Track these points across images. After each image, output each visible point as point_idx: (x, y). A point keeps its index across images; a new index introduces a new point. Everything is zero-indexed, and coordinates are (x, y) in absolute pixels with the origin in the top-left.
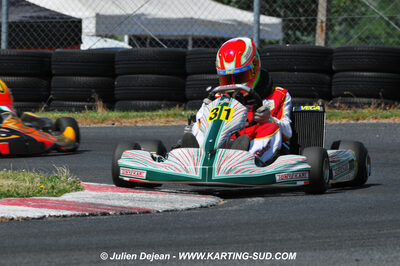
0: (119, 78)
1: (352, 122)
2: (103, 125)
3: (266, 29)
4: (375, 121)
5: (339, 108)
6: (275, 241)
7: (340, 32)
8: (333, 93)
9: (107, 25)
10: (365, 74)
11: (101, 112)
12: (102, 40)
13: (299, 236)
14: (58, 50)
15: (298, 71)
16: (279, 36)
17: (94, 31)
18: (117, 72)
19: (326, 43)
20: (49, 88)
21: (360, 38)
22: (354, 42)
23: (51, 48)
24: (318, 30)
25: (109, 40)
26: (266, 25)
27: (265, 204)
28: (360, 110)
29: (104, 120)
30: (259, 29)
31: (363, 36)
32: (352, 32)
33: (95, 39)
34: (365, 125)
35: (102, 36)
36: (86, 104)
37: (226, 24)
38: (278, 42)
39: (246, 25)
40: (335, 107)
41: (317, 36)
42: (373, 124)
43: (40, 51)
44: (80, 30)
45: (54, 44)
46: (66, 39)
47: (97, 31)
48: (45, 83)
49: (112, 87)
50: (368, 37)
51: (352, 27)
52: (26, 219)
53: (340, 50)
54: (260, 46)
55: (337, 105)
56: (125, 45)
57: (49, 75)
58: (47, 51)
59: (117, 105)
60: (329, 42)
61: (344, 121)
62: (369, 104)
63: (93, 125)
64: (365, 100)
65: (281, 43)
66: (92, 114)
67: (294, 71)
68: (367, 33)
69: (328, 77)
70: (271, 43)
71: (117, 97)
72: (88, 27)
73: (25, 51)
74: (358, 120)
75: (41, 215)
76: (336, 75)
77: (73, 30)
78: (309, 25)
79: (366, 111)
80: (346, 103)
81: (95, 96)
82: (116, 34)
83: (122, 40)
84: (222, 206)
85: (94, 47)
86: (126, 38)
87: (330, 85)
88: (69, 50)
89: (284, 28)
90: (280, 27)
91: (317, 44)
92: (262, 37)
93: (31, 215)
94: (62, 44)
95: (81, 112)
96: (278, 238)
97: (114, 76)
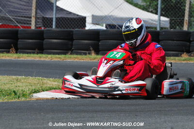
0: (101, 41)
2: (94, 61)
3: (163, 22)
5: (193, 56)
6: (165, 111)
8: (191, 50)
9: (96, 20)
11: (93, 55)
12: (94, 26)
13: (176, 109)
14: (76, 29)
15: (176, 40)
16: (168, 25)
17: (91, 22)
18: (100, 39)
19: (188, 29)
20: (72, 45)
23: (73, 29)
24: (185, 24)
25: (97, 26)
26: (163, 21)
29: (94, 59)
30: (160, 23)
33: (92, 25)
35: (94, 24)
36: (87, 52)
38: (167, 28)
39: (154, 21)
40: (191, 56)
41: (184, 26)
43: (69, 29)
44: (85, 21)
45: (75, 27)
46: (79, 25)
47: (92, 21)
48: (70, 43)
49: (98, 45)
52: (62, 99)
54: (160, 30)
56: (104, 28)
57: (72, 39)
58: (72, 29)
59: (100, 53)
63: (90, 61)
65: (169, 29)
66: (90, 56)
67: (174, 40)
70: (165, 28)
71: (100, 49)
72: (89, 20)
73: (63, 29)
75: (69, 97)
76: (192, 43)
77: (82, 21)
78: (181, 21)
81: (91, 49)
82: (100, 23)
83: (103, 26)
85: (91, 28)
86: (104, 25)
87: (190, 46)
88: (81, 29)
89: (170, 23)
90: (169, 22)
91: (184, 30)
92: (161, 26)
93: (64, 97)
94: (78, 27)
95: (85, 55)
97: (99, 41)
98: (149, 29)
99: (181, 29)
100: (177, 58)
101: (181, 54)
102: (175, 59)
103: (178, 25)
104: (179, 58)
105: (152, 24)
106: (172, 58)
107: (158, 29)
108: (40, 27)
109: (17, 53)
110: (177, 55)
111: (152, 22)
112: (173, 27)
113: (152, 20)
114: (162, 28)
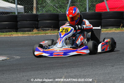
1: (44, 35)
4: (51, 34)
5: (41, 31)
7: (40, 10)
8: (39, 27)
10: (47, 21)
15: (29, 21)
16: (23, 11)
19: (36, 13)
21: (46, 11)
22: (44, 12)
24: (34, 9)
26: (19, 8)
27: (21, 58)
28: (46, 31)
30: (17, 10)
31: (47, 11)
32: (43, 9)
34: (48, 35)
37: (8, 8)
39: (13, 8)
40: (39, 31)
41: (34, 11)
42: (50, 35)
50: (48, 11)
51: (43, 8)
53: (40, 15)
54: (18, 14)
55: (40, 30)
60: (37, 12)
61: (42, 35)
62: (49, 30)
64: (48, 28)
65: (24, 13)
67: (27, 21)
68: (48, 10)
69: (37, 22)
74: (46, 34)
76: (39, 22)
78: (31, 8)
79: (48, 32)
80: (43, 29)
84: (8, 60)
87: (38, 24)
89: (24, 9)
91: (34, 13)
96: (24, 68)
98: (10, 14)
99: (32, 13)
100: (30, 33)
101: (33, 30)
102: (29, 34)
103: (29, 10)
104: (31, 32)
105: (12, 10)
106: (27, 33)
107: (16, 14)
110: (30, 31)
111: (12, 9)
112: (26, 11)
113: (12, 8)
114: (19, 13)
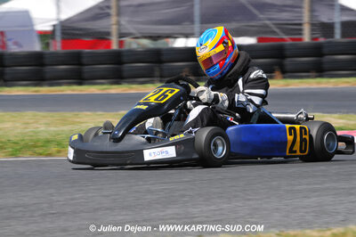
108: (316, 39)
109: (284, 78)
